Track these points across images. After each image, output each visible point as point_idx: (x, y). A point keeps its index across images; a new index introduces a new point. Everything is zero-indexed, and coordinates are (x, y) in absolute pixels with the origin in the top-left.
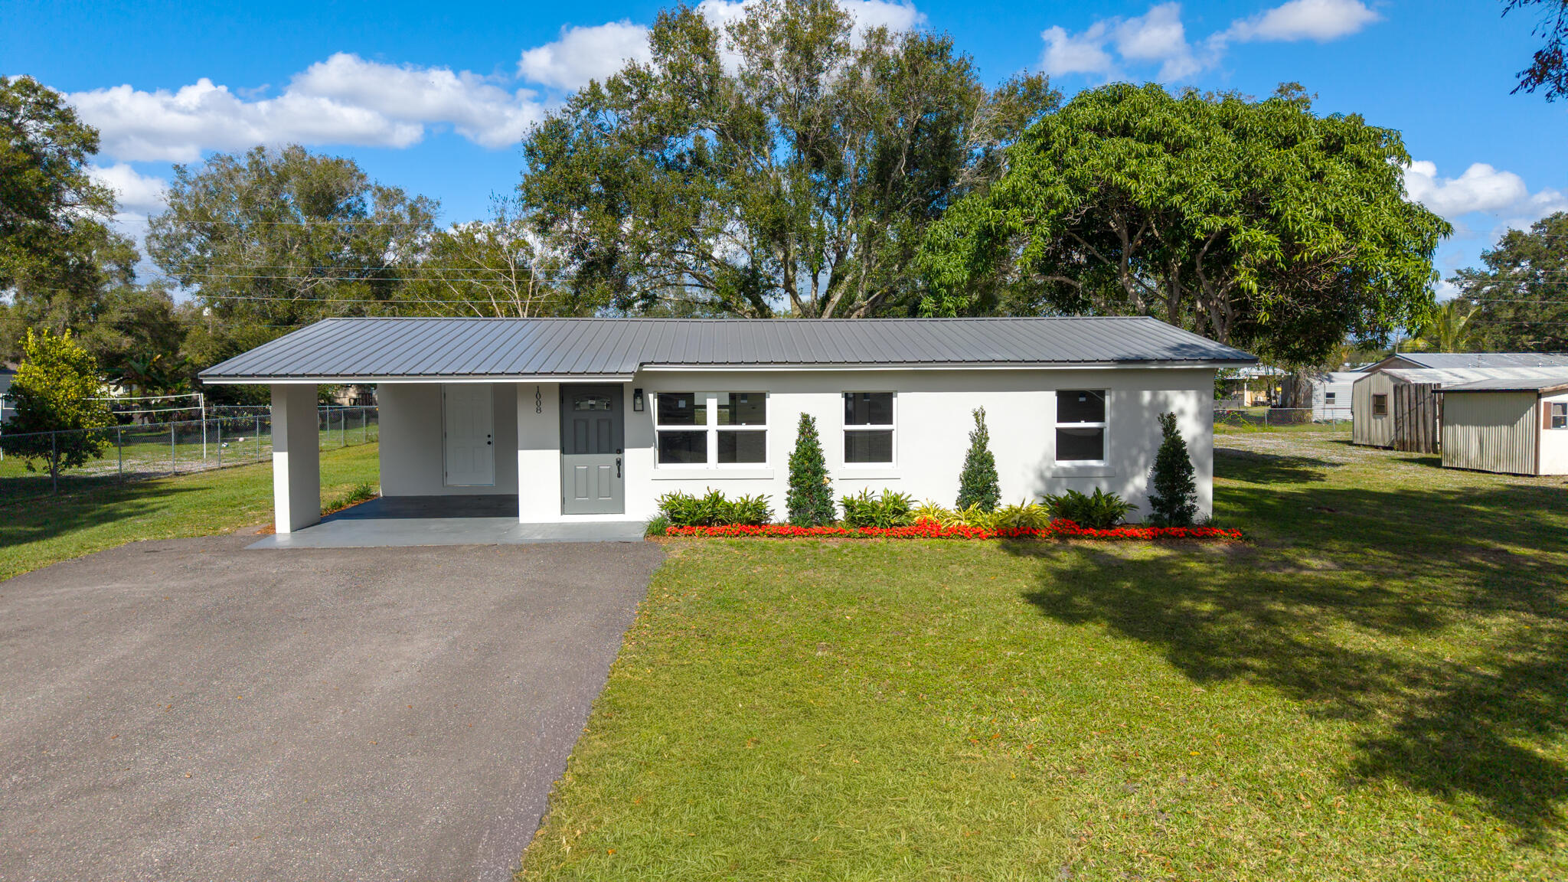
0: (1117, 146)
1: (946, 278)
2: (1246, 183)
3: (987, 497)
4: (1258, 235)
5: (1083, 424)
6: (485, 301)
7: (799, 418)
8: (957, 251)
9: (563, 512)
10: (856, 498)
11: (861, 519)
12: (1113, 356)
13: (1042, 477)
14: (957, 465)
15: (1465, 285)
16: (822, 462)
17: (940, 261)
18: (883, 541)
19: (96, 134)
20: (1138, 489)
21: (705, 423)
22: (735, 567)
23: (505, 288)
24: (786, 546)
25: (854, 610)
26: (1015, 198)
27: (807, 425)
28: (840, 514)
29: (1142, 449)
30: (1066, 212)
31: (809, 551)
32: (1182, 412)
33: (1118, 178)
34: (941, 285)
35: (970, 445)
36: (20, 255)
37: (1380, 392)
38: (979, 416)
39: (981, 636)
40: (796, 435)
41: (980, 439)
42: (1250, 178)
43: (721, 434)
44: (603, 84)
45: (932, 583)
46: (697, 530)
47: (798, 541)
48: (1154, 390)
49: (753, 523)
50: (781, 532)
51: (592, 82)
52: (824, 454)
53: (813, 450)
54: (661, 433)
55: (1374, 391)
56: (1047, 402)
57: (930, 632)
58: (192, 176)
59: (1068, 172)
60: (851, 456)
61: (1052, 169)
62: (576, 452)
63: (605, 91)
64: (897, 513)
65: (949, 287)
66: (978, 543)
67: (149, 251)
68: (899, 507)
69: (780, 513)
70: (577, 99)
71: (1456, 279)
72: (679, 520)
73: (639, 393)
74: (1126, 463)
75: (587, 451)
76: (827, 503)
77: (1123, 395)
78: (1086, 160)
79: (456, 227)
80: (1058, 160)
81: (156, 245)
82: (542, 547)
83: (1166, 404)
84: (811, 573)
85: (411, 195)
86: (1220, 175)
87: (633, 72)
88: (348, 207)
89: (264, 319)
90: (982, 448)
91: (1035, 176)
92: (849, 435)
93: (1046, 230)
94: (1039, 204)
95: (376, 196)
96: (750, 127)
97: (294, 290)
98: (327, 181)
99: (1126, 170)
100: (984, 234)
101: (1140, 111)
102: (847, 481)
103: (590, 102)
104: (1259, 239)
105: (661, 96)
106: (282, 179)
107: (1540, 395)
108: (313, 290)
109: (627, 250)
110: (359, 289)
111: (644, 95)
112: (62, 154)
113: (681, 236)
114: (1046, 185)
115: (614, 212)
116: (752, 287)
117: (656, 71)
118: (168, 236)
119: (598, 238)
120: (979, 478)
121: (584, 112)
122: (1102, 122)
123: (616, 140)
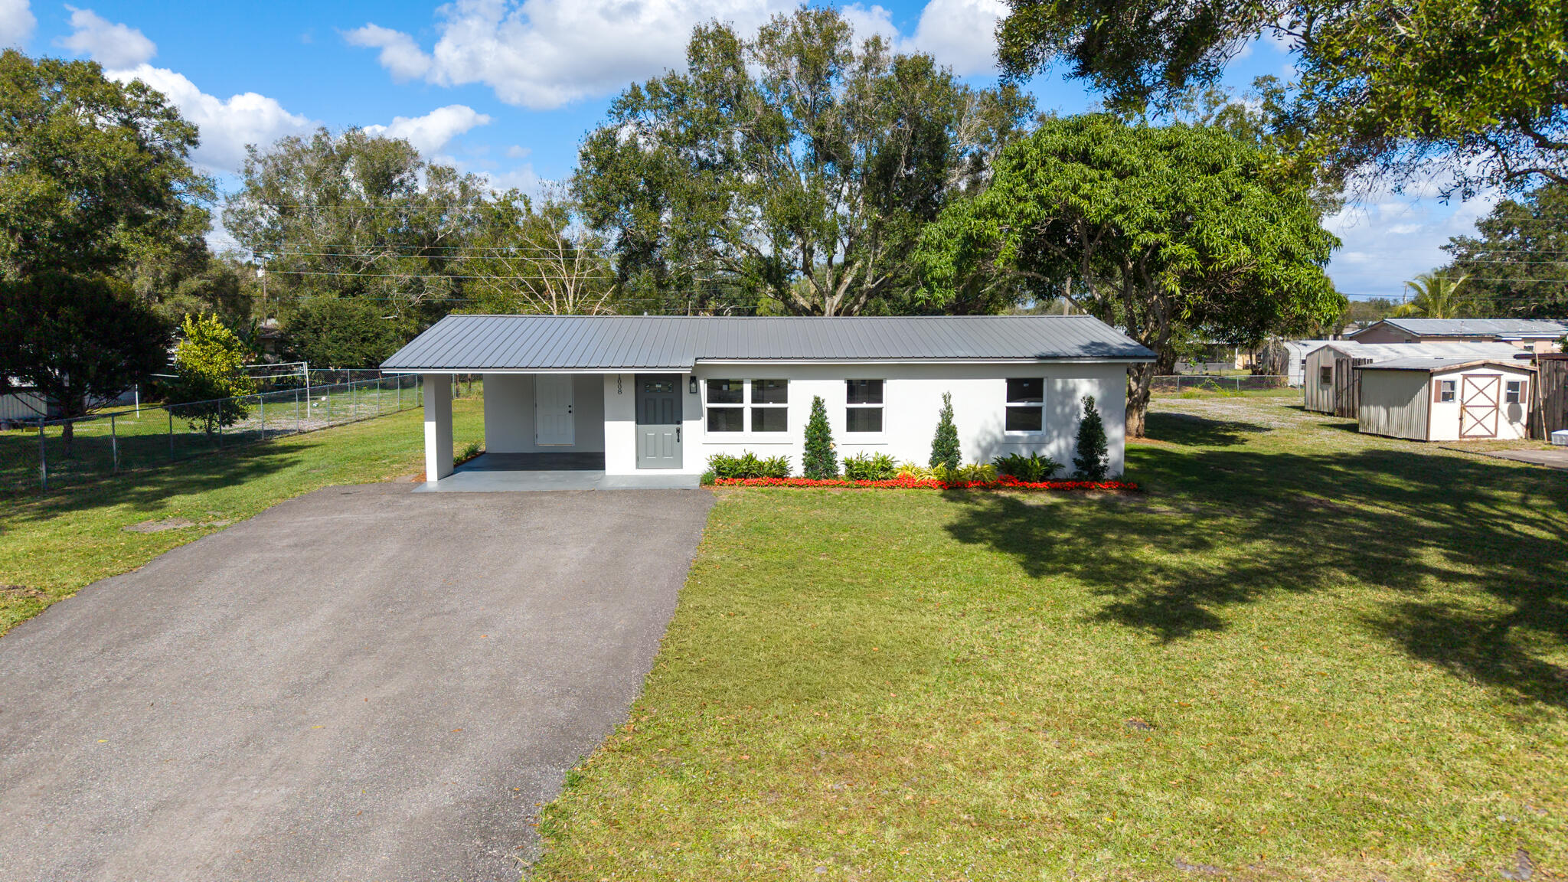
0: (1075, 171)
1: (938, 273)
2: (1174, 207)
3: (951, 458)
4: (1182, 249)
5: (1026, 404)
6: (536, 276)
7: (812, 400)
8: (947, 250)
9: (637, 467)
10: (854, 458)
11: (857, 474)
12: (1037, 353)
13: (979, 446)
14: (931, 435)
15: (1458, 252)
16: (829, 432)
17: (933, 258)
18: (872, 490)
19: (196, 129)
21: (742, 402)
22: (765, 507)
23: (553, 264)
24: (802, 493)
25: (846, 535)
26: (992, 211)
27: (818, 404)
28: (842, 470)
29: (1071, 424)
30: (1035, 223)
31: (818, 497)
33: (1073, 199)
34: (933, 279)
35: (940, 420)
36: (147, 242)
37: (1327, 365)
38: (947, 398)
39: (926, 550)
40: (809, 412)
41: (947, 415)
42: (1177, 203)
43: (754, 410)
44: (643, 85)
45: (902, 519)
46: (737, 481)
47: (811, 489)
49: (777, 477)
50: (798, 483)
51: (633, 85)
52: (831, 426)
53: (822, 423)
54: (709, 409)
55: (1322, 364)
56: (998, 387)
57: (894, 548)
58: (262, 154)
59: (1036, 191)
60: (851, 427)
61: (1025, 186)
62: (647, 423)
63: (644, 93)
64: (884, 469)
65: (939, 281)
67: (225, 224)
68: (886, 466)
69: (797, 469)
70: (620, 101)
71: (1450, 247)
72: (724, 474)
73: (693, 379)
75: (655, 422)
76: (831, 462)
78: (1051, 181)
79: (494, 195)
80: (1029, 179)
81: (231, 218)
82: (627, 492)
84: (819, 512)
85: (462, 174)
86: (1155, 199)
87: (672, 81)
88: (402, 182)
89: (334, 287)
90: (949, 422)
91: (1011, 191)
92: (850, 412)
93: (1018, 237)
94: (1013, 216)
95: (428, 173)
96: (773, 132)
97: (360, 263)
98: (387, 162)
99: (1081, 192)
100: (968, 238)
101: (1097, 139)
102: (847, 446)
103: (631, 104)
104: (1182, 251)
105: (697, 104)
106: (345, 158)
107: (1432, 375)
108: (377, 262)
109: (667, 240)
110: (419, 261)
111: (681, 101)
112: (168, 147)
113: (712, 227)
114: (1019, 199)
115: (656, 207)
116: (774, 273)
117: (691, 79)
118: (242, 211)
119: (643, 232)
120: (946, 444)
121: (626, 112)
122: (1066, 148)
123: (653, 138)
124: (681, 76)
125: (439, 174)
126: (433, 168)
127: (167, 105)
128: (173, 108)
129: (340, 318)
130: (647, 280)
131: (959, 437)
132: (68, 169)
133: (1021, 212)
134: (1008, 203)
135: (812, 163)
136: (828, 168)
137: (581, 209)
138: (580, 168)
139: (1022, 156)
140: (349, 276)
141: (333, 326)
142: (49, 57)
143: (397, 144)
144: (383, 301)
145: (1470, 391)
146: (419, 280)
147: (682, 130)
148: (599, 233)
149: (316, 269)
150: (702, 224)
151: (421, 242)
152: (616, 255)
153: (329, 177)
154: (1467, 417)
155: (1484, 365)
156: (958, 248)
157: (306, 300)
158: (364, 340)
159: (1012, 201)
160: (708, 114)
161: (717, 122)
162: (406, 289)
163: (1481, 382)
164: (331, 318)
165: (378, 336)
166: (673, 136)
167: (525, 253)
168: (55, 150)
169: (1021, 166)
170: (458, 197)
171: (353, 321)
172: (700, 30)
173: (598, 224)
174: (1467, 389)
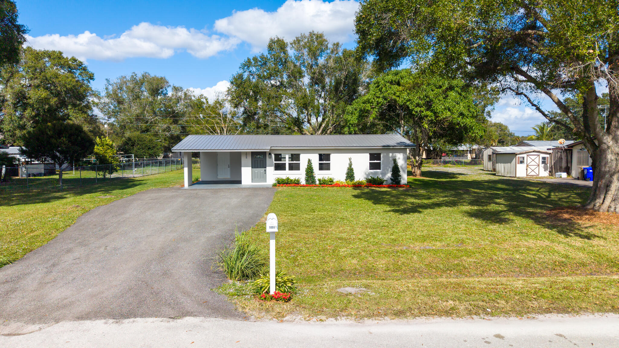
0: (395, 87)
1: (351, 122)
3: (352, 178)
4: (429, 113)
5: (376, 161)
6: (213, 125)
8: (355, 114)
9: (252, 182)
10: (321, 179)
11: (322, 183)
12: (382, 145)
13: (366, 174)
14: (345, 171)
16: (313, 170)
18: (327, 188)
20: (389, 177)
21: (285, 161)
23: (219, 121)
24: (304, 188)
26: (368, 101)
27: (309, 161)
28: (317, 182)
29: (390, 167)
30: (382, 105)
31: (309, 189)
32: (399, 158)
33: (394, 97)
34: (350, 124)
35: (348, 166)
38: (350, 159)
40: (307, 164)
41: (350, 165)
43: (290, 164)
44: (251, 58)
46: (284, 185)
47: (307, 187)
48: (393, 153)
49: (297, 184)
50: (303, 186)
51: (248, 58)
53: (311, 167)
54: (275, 163)
55: (489, 154)
56: (367, 156)
58: (112, 82)
59: (382, 94)
60: (321, 169)
61: (379, 93)
62: (255, 168)
63: (252, 61)
64: (331, 182)
65: (352, 125)
66: (348, 188)
68: (331, 181)
69: (303, 182)
70: (243, 64)
72: (280, 183)
73: (270, 154)
74: (386, 170)
75: (258, 168)
76: (314, 180)
77: (385, 154)
78: (387, 91)
79: (195, 97)
80: (380, 90)
83: (395, 156)
84: (309, 193)
85: (185, 89)
87: (262, 57)
88: (162, 92)
89: (138, 130)
90: (351, 166)
91: (375, 95)
92: (320, 164)
93: (377, 110)
94: (375, 103)
95: (172, 89)
96: (297, 75)
97: (148, 121)
98: (158, 85)
99: (396, 95)
100: (361, 110)
101: (402, 78)
102: (319, 175)
103: (247, 64)
104: (428, 114)
105: (271, 64)
106: (142, 84)
107: (516, 155)
108: (154, 121)
109: (260, 112)
110: (168, 120)
111: (265, 64)
112: (83, 80)
113: (276, 107)
114: (377, 97)
115: (256, 100)
116: (298, 123)
117: (269, 56)
118: (104, 103)
119: (252, 109)
120: (350, 174)
121: (246, 68)
122: (392, 81)
123: (255, 76)
124: (266, 55)
125: (176, 89)
126: (174, 87)
127: (83, 66)
128: (85, 67)
129: (141, 141)
130: (254, 125)
131: (354, 171)
132: (52, 88)
133: (378, 102)
134: (374, 99)
135: (311, 85)
136: (316, 87)
137: (230, 101)
138: (229, 87)
139: (378, 83)
140: (144, 126)
141: (138, 144)
142: (46, 49)
143: (162, 78)
144: (156, 135)
145: (529, 160)
146: (169, 127)
147: (265, 74)
148: (236, 109)
149: (131, 123)
150: (272, 106)
151: (170, 113)
152: (242, 118)
153: (137, 90)
154: (529, 169)
155: (534, 151)
156: (358, 114)
157: (128, 134)
158: (149, 148)
159: (375, 98)
160: (275, 68)
161: (278, 71)
162: (164, 130)
163: (533, 157)
164: (138, 141)
165: (154, 147)
166: (262, 76)
167: (209, 117)
168: (49, 81)
169: (378, 86)
170: (183, 97)
171: (145, 142)
172: (272, 40)
173: (236, 106)
174: (528, 160)
